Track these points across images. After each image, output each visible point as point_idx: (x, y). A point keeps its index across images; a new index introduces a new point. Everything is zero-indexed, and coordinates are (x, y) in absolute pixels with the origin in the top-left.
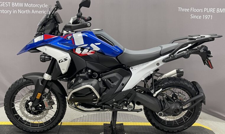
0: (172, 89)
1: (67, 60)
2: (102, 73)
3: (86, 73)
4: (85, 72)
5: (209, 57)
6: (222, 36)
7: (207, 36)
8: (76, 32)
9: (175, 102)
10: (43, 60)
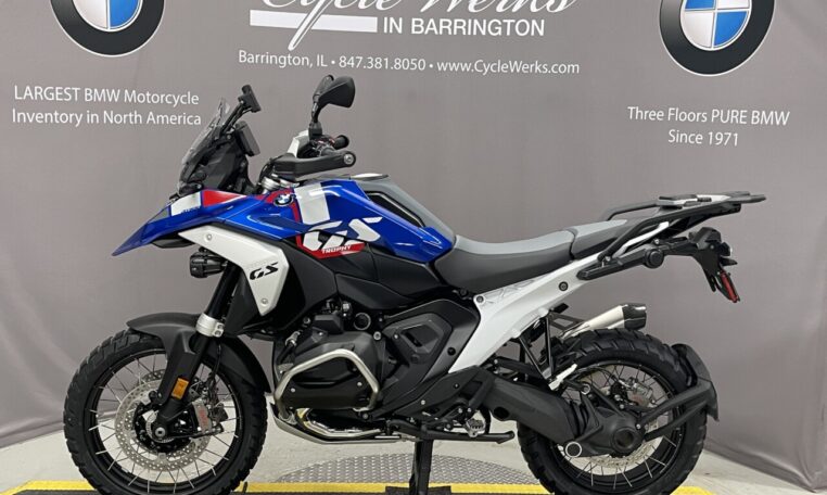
0: (611, 369)
1: (276, 270)
2: (385, 312)
3: (336, 312)
4: (333, 310)
5: (725, 265)
6: (764, 199)
7: (717, 199)
8: (302, 184)
9: (620, 409)
10: (200, 272)
